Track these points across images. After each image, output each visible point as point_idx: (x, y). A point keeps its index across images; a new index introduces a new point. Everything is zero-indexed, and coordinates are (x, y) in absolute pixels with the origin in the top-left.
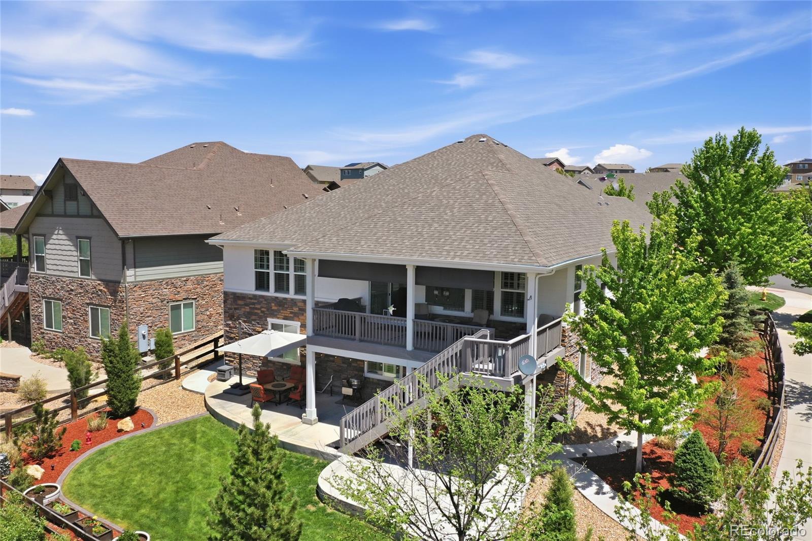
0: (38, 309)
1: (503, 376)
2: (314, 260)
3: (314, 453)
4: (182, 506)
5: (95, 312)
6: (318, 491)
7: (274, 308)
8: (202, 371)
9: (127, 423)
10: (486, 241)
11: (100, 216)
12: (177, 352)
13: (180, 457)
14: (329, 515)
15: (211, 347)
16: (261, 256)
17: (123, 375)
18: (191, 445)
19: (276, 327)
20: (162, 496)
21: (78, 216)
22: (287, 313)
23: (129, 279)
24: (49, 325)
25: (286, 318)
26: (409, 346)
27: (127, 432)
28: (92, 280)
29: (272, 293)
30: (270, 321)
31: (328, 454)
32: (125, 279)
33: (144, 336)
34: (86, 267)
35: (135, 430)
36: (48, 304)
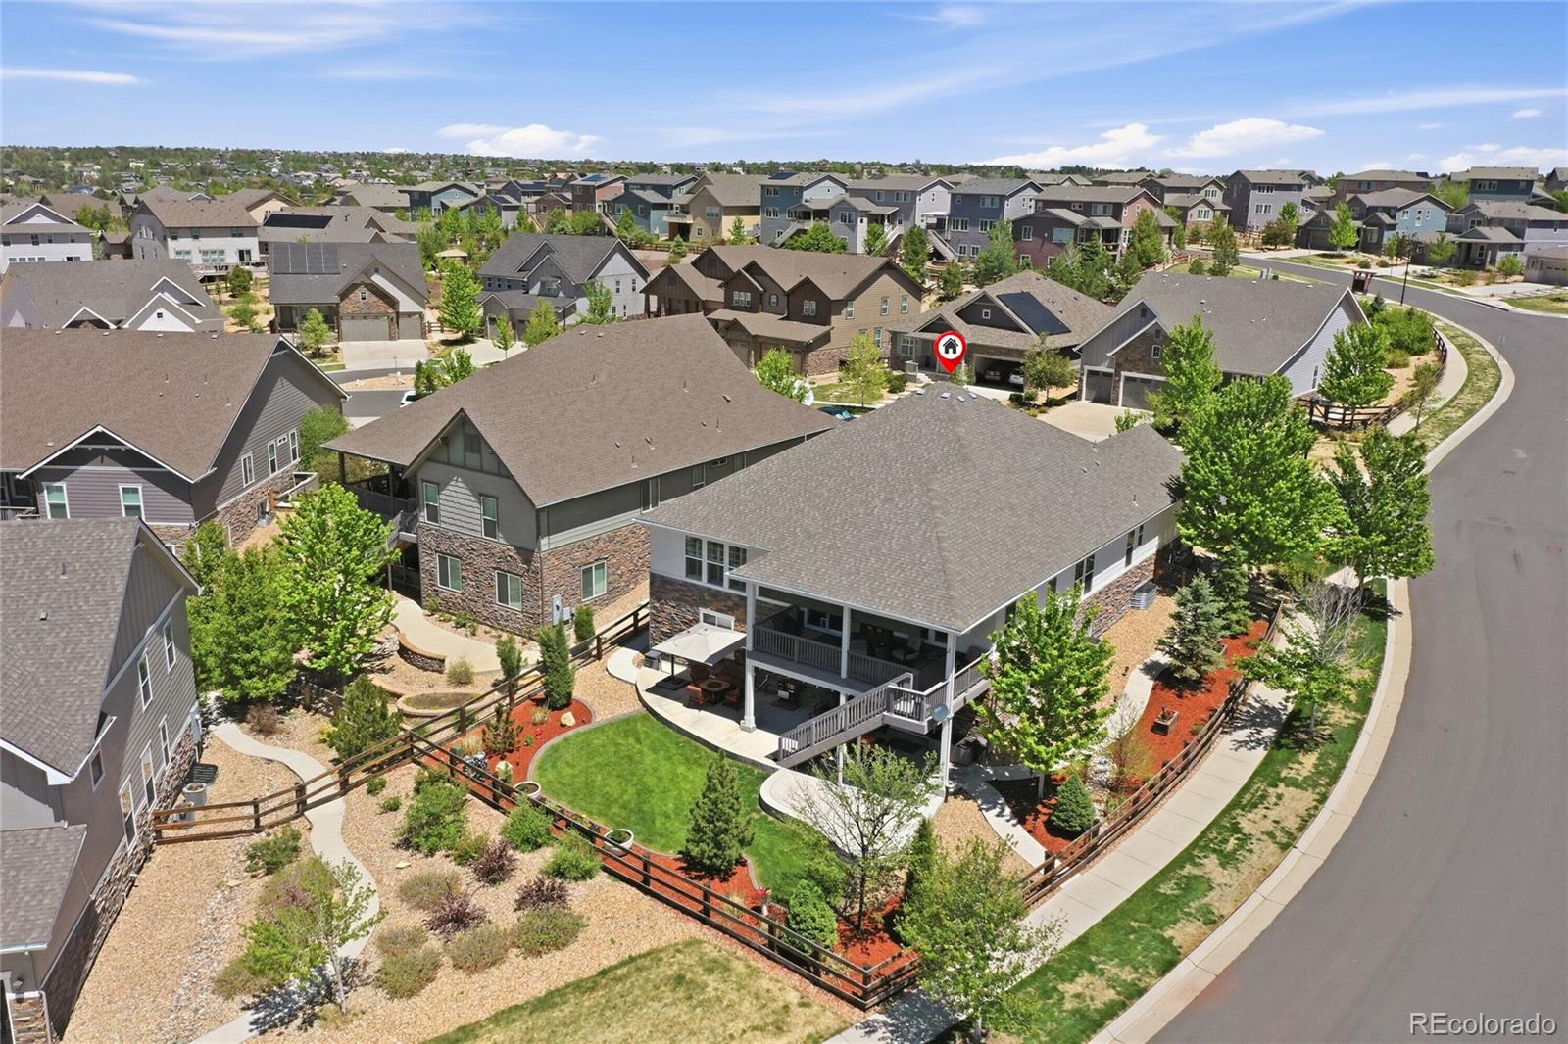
0: (429, 563)
1: (919, 720)
2: (754, 586)
3: (754, 763)
4: (646, 808)
5: (502, 579)
6: (760, 800)
7: (707, 598)
8: (624, 649)
9: (568, 718)
10: (916, 590)
11: (509, 476)
12: (597, 632)
13: (630, 758)
14: (771, 822)
15: (631, 621)
16: (693, 543)
17: (561, 670)
18: (638, 747)
19: (709, 620)
20: (626, 797)
21: (481, 470)
22: (721, 605)
23: (544, 549)
24: (444, 582)
25: (718, 611)
26: (844, 674)
27: (570, 728)
28: (500, 543)
29: (704, 582)
30: (702, 611)
31: (767, 766)
32: (539, 549)
33: (558, 607)
34: (490, 529)
35: (577, 725)
36: (443, 560)
